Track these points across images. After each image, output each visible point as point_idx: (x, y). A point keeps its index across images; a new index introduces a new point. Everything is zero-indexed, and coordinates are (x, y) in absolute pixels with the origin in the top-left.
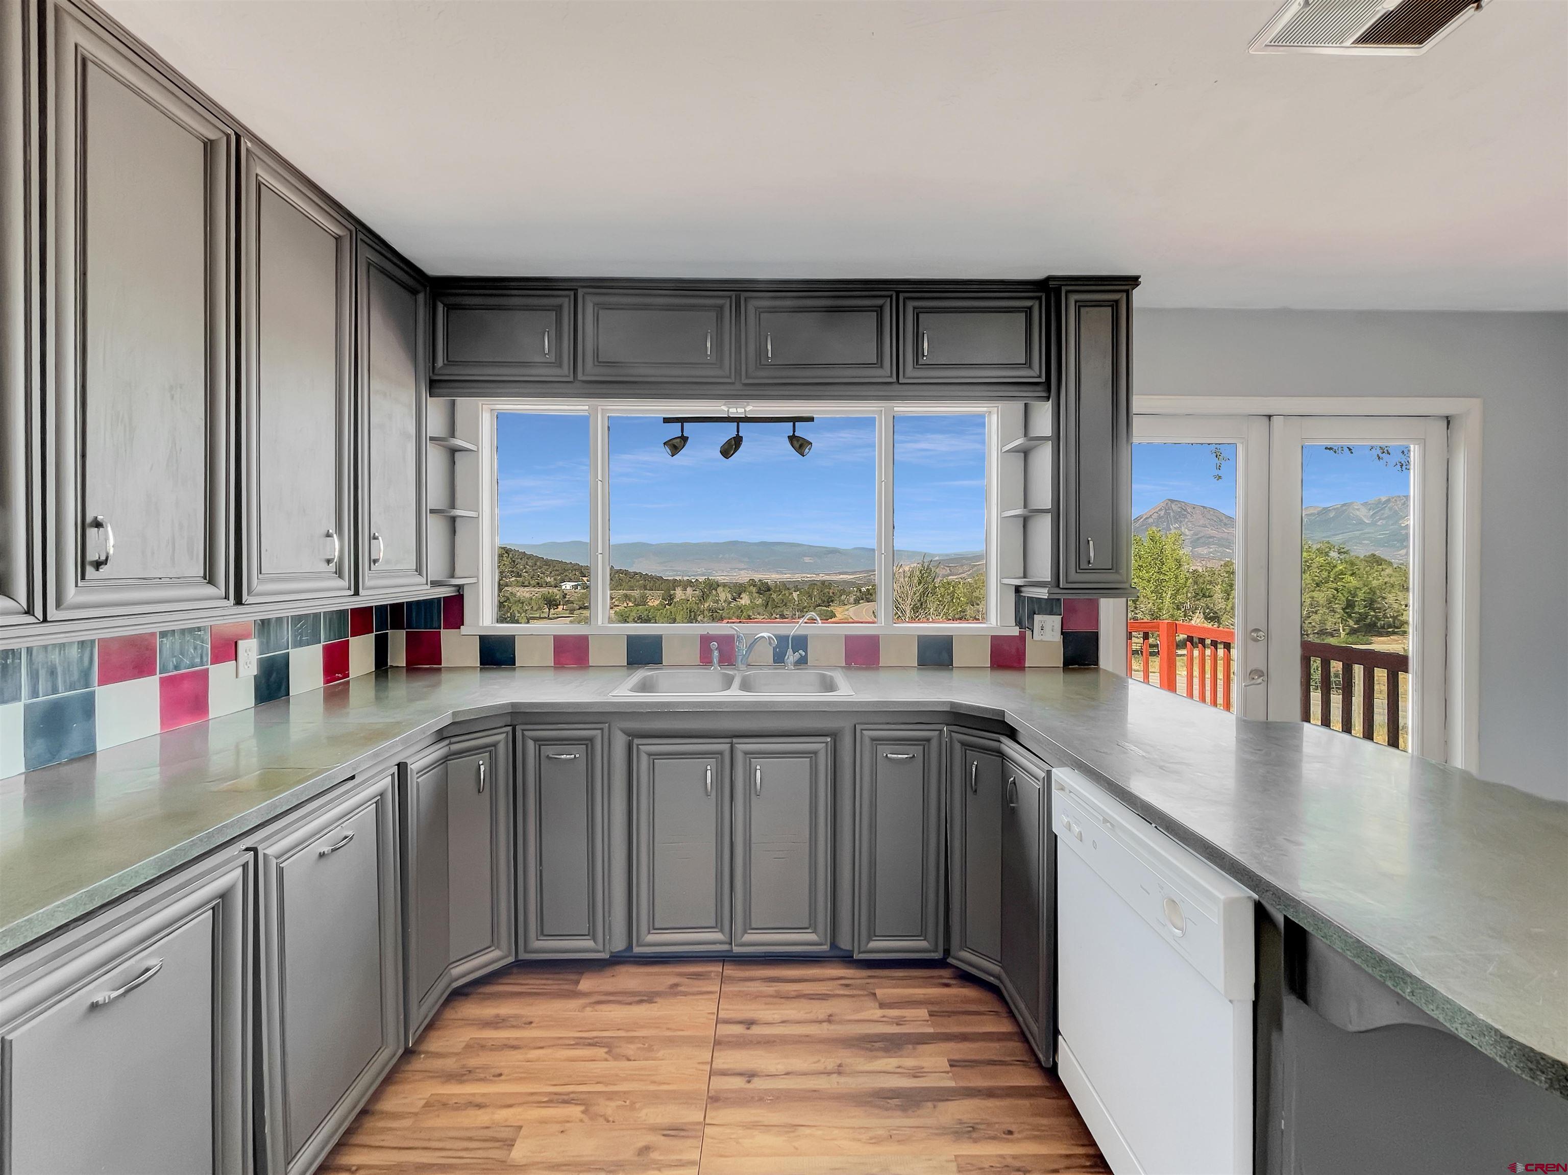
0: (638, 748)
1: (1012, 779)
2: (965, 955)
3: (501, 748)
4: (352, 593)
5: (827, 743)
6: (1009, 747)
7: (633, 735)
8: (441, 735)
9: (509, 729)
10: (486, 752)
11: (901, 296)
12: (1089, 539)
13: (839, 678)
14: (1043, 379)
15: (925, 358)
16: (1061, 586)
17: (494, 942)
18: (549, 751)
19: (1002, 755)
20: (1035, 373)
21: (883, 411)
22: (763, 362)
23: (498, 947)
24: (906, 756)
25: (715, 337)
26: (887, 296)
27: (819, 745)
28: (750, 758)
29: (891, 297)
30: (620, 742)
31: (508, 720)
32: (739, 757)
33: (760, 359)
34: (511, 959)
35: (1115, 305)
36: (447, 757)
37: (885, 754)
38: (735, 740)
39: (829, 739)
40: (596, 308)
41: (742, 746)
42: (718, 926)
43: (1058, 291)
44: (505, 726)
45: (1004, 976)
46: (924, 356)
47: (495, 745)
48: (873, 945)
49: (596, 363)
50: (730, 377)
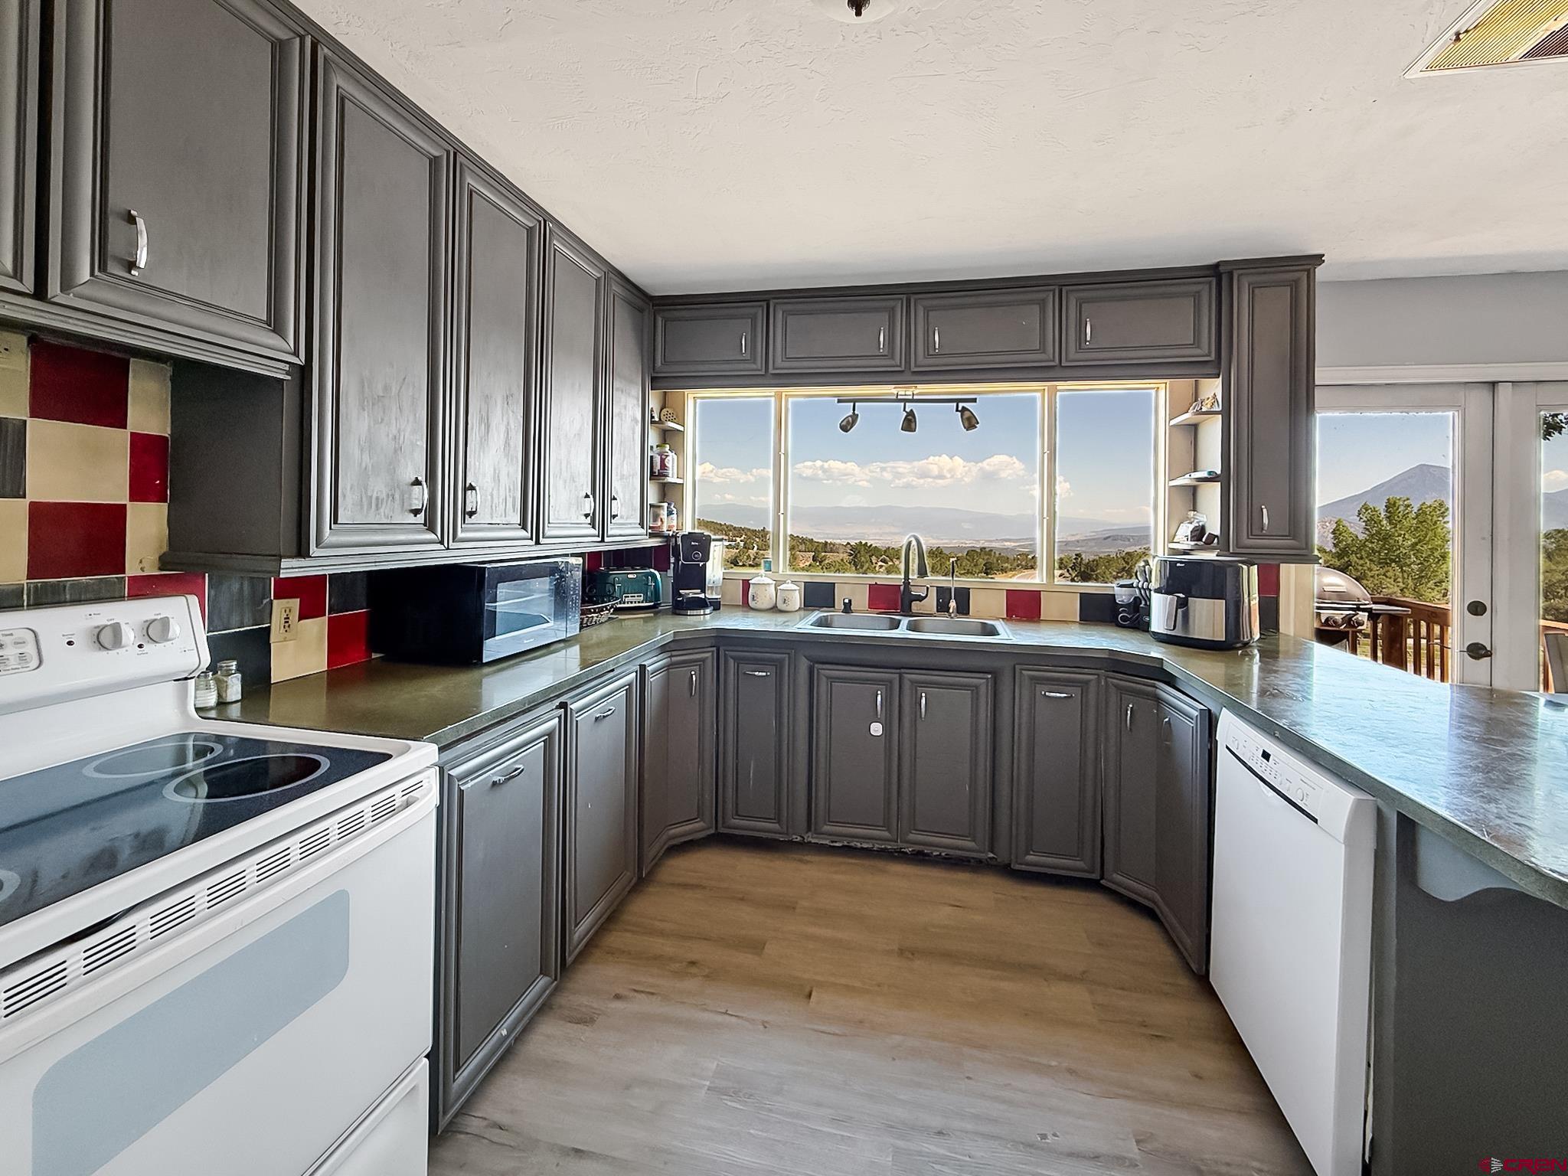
0: (818, 672)
1: (1167, 720)
2: (1118, 878)
3: (709, 663)
4: (600, 539)
5: (987, 679)
6: (1167, 692)
7: (814, 661)
8: (664, 649)
9: (715, 649)
10: (696, 665)
11: (1064, 289)
12: (1263, 507)
13: (999, 625)
14: (1213, 357)
15: (1088, 343)
16: (1231, 551)
17: (700, 815)
18: (746, 669)
19: (1158, 700)
20: (1205, 350)
21: (1046, 390)
22: (931, 352)
23: (702, 820)
24: (1065, 695)
25: (887, 331)
26: (1050, 291)
27: (982, 682)
28: (916, 687)
29: (1054, 291)
30: (804, 665)
31: (713, 641)
32: (907, 685)
33: (928, 349)
34: (712, 831)
35: (1294, 285)
36: (668, 666)
37: (1043, 693)
38: (903, 670)
39: (990, 676)
40: (785, 315)
41: (910, 676)
42: (887, 826)
43: (1231, 274)
44: (711, 647)
45: (1157, 897)
46: (1086, 341)
47: (703, 660)
48: (1029, 858)
49: (784, 359)
50: (900, 366)
